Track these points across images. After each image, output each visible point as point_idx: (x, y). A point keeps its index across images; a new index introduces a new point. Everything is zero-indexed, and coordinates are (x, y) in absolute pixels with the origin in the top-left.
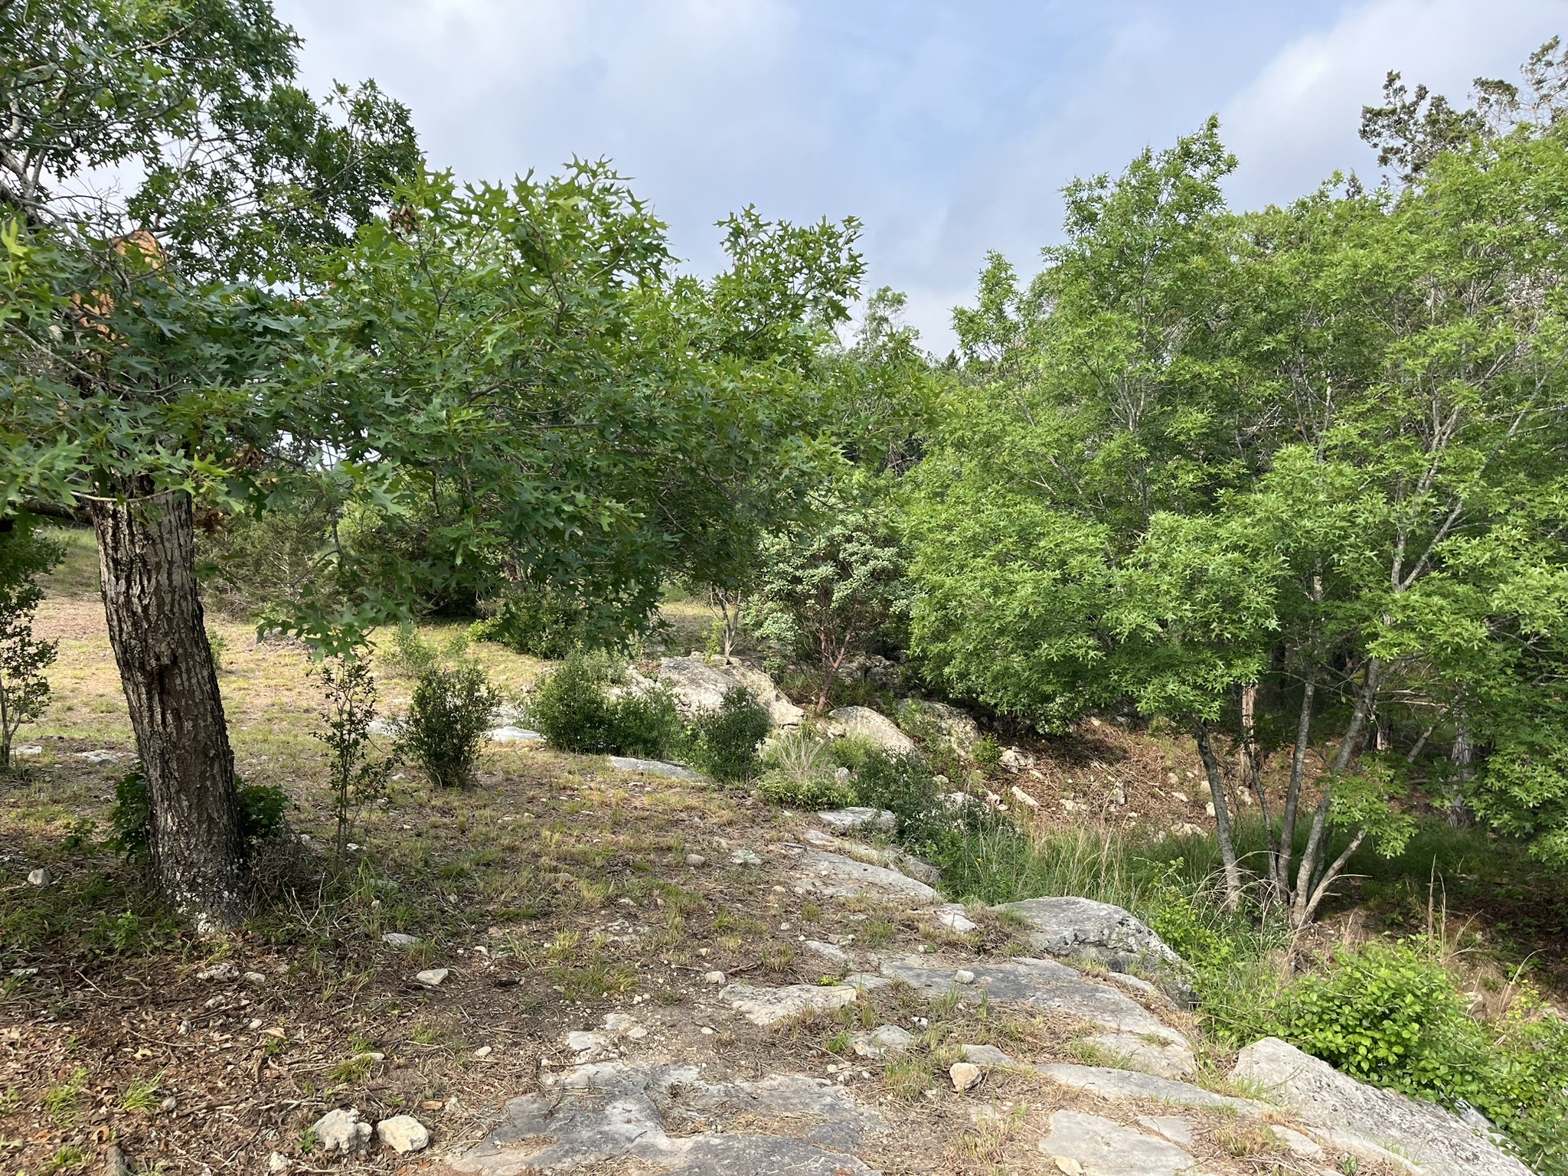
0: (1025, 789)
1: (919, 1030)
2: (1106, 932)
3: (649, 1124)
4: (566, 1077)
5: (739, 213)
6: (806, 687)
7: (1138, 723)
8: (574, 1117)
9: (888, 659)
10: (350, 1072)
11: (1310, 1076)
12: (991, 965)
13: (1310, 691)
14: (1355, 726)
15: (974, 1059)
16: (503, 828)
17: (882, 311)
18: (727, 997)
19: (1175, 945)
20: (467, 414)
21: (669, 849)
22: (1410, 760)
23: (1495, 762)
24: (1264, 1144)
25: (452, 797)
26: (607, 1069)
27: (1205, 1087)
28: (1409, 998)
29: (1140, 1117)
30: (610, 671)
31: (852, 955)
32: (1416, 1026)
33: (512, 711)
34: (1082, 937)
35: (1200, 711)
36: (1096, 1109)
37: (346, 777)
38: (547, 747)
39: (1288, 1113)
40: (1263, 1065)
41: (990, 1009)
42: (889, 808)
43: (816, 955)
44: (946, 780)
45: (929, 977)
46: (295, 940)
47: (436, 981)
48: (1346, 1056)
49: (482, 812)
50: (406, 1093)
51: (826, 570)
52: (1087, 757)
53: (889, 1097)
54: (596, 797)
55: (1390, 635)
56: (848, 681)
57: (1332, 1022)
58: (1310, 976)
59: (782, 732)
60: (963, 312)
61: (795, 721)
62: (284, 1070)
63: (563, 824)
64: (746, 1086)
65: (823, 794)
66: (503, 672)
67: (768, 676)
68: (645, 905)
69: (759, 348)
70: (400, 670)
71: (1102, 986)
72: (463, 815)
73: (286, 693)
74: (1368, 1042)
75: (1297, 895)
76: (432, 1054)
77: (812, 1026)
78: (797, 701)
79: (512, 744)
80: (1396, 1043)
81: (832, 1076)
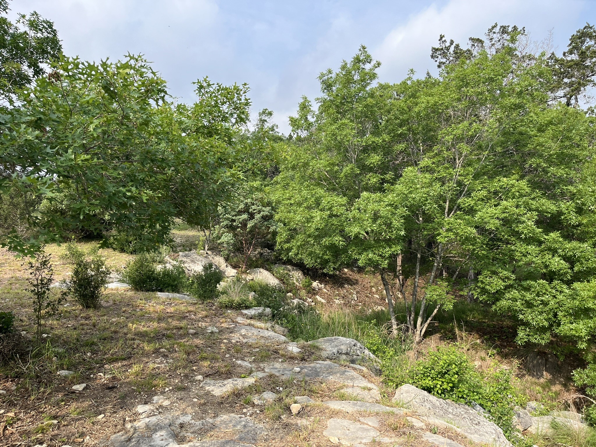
0: (321, 296)
1: (278, 392)
2: (349, 349)
3: (170, 440)
4: (137, 424)
5: (201, 79)
6: (238, 262)
7: (361, 270)
8: (139, 440)
9: (269, 249)
10: (43, 429)
11: (421, 397)
12: (307, 365)
13: (419, 256)
14: (435, 269)
15: (299, 401)
16: (112, 324)
17: (263, 118)
18: (204, 385)
19: (374, 352)
20: (84, 157)
21: (181, 328)
22: (454, 279)
23: (480, 278)
24: (404, 425)
25: (90, 312)
26: (154, 419)
27: (384, 404)
28: (454, 366)
29: (360, 418)
30: (158, 258)
31: (253, 365)
32: (456, 376)
33: (117, 276)
34: (340, 351)
35: (381, 264)
36: (344, 417)
37: (40, 307)
38: (131, 290)
39: (413, 412)
40: (404, 394)
41: (306, 382)
42: (269, 307)
43: (240, 366)
44: (292, 295)
45: (283, 371)
46: (19, 376)
47: (81, 389)
48: (433, 389)
49: (103, 317)
50: (67, 436)
51: (245, 216)
52: (343, 283)
53: (267, 420)
54: (152, 309)
55: (444, 234)
56: (254, 259)
57: (428, 376)
58: (421, 359)
59: (229, 279)
60: (293, 118)
61: (234, 275)
62: (14, 430)
63: (137, 321)
64: (211, 421)
65: (243, 303)
66: (114, 260)
67: (223, 258)
68: (172, 350)
69: (210, 132)
70: (69, 261)
71: (348, 369)
72: (94, 319)
73: (18, 272)
74: (440, 383)
75: (417, 331)
76: (79, 420)
77: (237, 394)
78: (234, 267)
79: (117, 289)
80: (450, 383)
81: (245, 414)
